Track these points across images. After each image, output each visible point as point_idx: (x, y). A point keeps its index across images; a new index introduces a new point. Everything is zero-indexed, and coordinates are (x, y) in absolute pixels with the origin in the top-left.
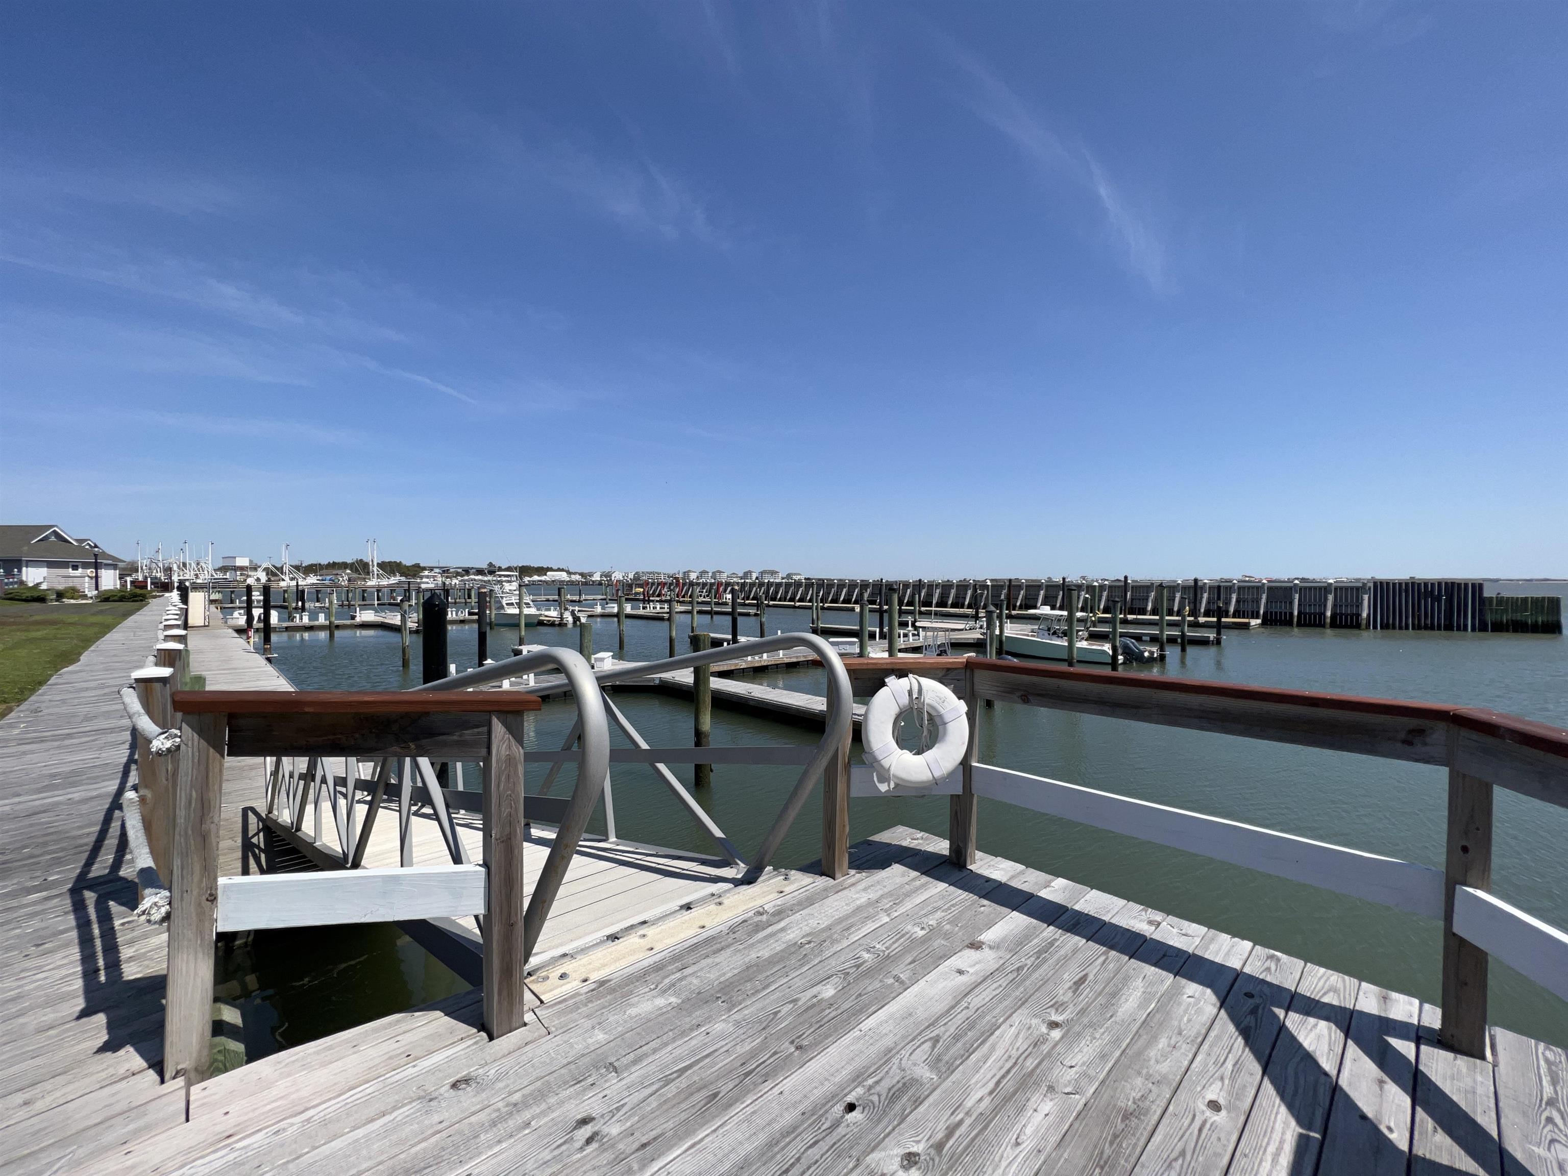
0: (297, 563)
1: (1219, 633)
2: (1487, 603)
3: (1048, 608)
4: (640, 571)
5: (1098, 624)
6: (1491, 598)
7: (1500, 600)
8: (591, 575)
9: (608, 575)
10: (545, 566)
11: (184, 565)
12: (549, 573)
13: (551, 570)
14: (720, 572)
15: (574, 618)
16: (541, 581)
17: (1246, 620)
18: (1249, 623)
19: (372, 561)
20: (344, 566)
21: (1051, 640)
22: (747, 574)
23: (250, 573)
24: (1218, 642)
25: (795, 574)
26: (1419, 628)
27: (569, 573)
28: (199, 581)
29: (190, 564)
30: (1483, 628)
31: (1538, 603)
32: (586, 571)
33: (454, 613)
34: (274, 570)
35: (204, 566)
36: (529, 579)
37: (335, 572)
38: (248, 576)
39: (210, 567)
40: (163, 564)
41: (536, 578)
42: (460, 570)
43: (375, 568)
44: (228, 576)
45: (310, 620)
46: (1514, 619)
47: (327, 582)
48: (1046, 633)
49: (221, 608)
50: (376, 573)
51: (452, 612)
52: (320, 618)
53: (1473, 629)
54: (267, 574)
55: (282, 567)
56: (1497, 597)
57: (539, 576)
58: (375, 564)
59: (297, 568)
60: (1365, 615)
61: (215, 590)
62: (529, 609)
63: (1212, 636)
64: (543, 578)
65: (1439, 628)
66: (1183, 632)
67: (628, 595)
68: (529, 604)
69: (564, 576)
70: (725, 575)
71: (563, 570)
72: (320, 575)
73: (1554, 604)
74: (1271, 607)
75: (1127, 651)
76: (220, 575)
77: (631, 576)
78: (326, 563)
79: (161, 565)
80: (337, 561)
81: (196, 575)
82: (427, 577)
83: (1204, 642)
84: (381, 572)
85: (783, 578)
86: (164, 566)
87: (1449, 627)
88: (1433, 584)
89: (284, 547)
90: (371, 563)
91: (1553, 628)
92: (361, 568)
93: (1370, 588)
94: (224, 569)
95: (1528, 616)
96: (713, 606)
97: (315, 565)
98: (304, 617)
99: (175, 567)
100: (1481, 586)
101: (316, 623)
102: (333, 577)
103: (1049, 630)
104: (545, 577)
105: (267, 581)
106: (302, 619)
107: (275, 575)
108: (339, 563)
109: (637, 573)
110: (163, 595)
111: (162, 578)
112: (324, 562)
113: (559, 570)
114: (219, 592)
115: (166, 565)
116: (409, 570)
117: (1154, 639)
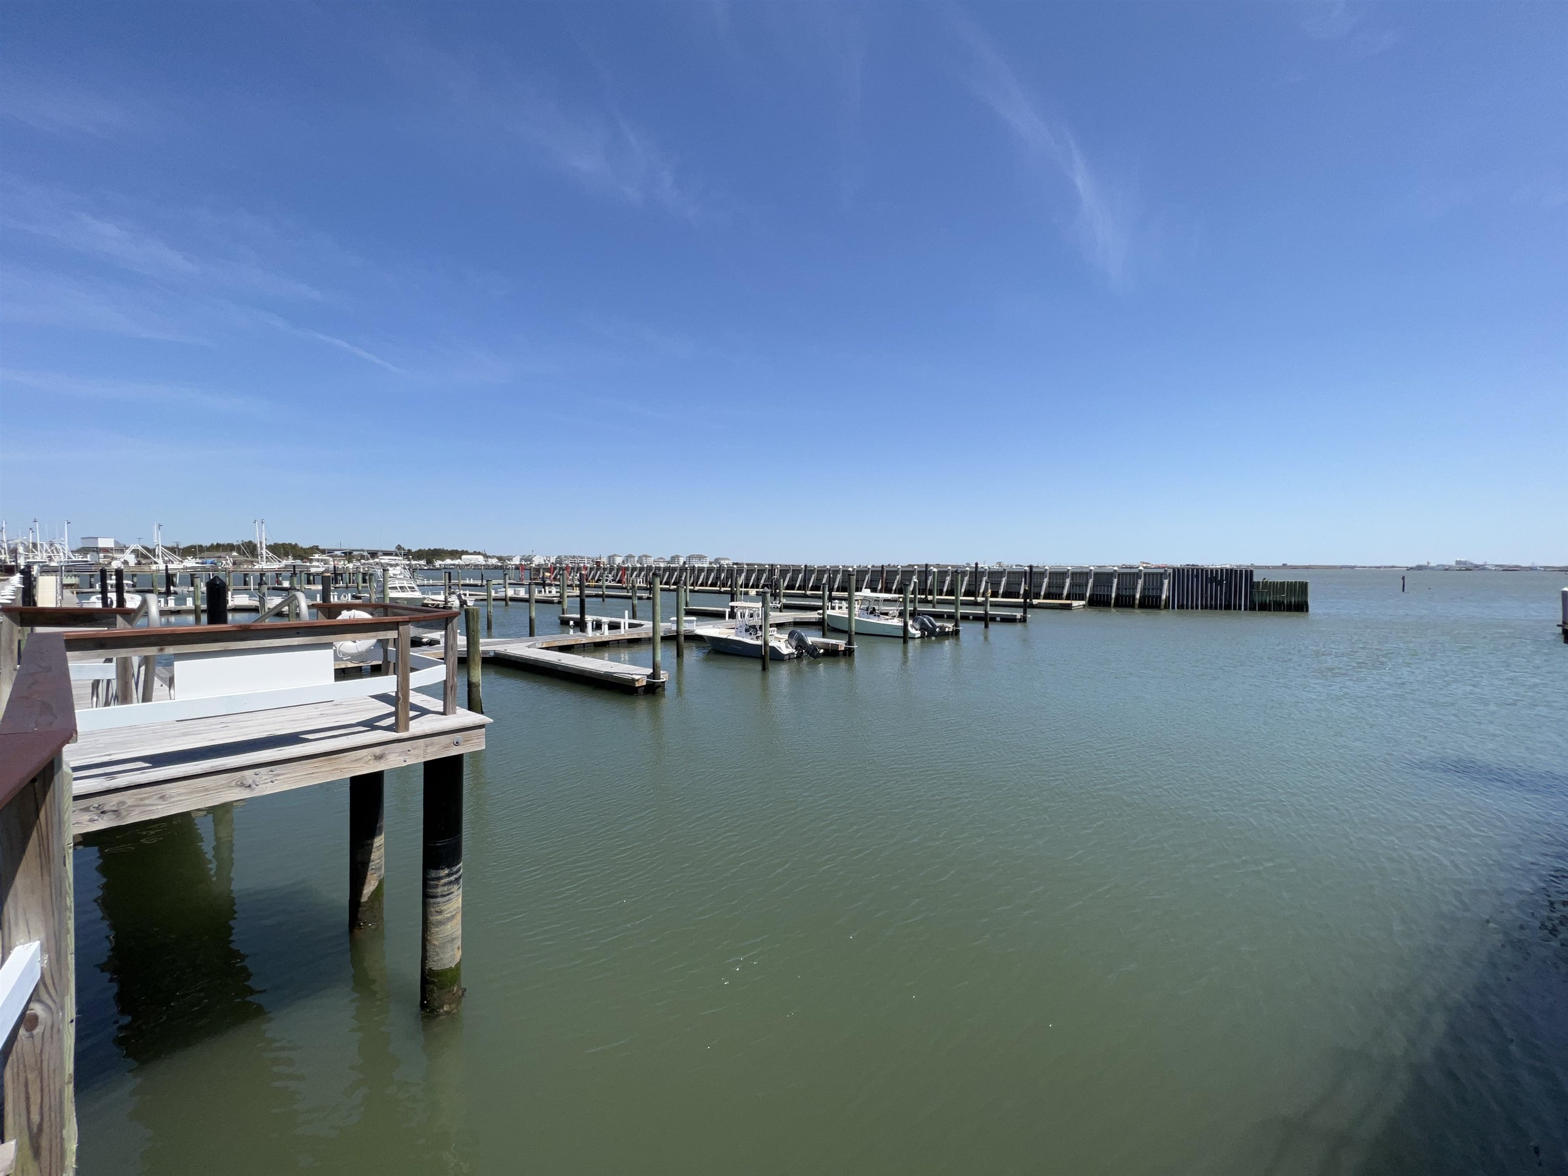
0: (170, 544)
1: (1025, 613)
2: (1255, 587)
3: (869, 590)
4: (563, 554)
5: (937, 606)
6: (1259, 582)
7: (1265, 584)
8: (510, 559)
9: (529, 559)
10: (460, 550)
11: (35, 545)
12: (463, 557)
13: (467, 553)
14: (647, 556)
15: (460, 602)
16: (454, 565)
17: (1069, 602)
18: (1071, 604)
19: (261, 543)
20: (230, 548)
21: (869, 618)
22: (674, 559)
23: (115, 555)
24: (1024, 620)
25: (723, 559)
26: (1206, 608)
27: (486, 556)
28: (53, 564)
29: (42, 545)
30: (1252, 608)
31: (1292, 587)
32: (504, 555)
33: (336, 597)
34: (145, 552)
35: (58, 547)
36: (441, 562)
37: (218, 554)
38: (113, 559)
39: (67, 548)
40: (8, 545)
41: (448, 561)
42: (365, 554)
43: (264, 551)
44: (89, 558)
45: (176, 605)
46: (1275, 599)
47: (208, 566)
48: (865, 612)
49: (77, 593)
50: (265, 556)
51: (334, 596)
52: (188, 603)
53: (1246, 609)
54: (137, 557)
55: (154, 550)
56: (1263, 582)
57: (452, 559)
58: (264, 546)
59: (173, 550)
60: (1164, 597)
61: (71, 574)
62: (413, 593)
63: (1019, 615)
64: (457, 562)
65: (1221, 608)
66: (986, 611)
67: (535, 579)
68: (413, 588)
69: (480, 560)
70: (652, 559)
71: (479, 554)
72: (200, 558)
73: (1304, 587)
74: (1097, 590)
75: (923, 627)
76: (79, 558)
77: (553, 560)
78: (208, 545)
79: (5, 546)
80: (221, 542)
81: (50, 557)
82: (318, 560)
83: (1011, 620)
84: (271, 554)
85: (711, 563)
86: (9, 548)
87: (1228, 607)
88: (1217, 571)
89: (156, 527)
90: (259, 545)
91: (1301, 607)
92: (250, 549)
93: (1170, 574)
94: (84, 551)
95: (1284, 597)
96: (605, 590)
97: (194, 547)
98: (169, 601)
99: (21, 550)
100: (1251, 572)
101: (184, 607)
102: (215, 560)
103: (867, 610)
104: (459, 560)
105: (136, 564)
106: (167, 604)
107: (146, 557)
108: (223, 545)
109: (559, 557)
110: (8, 579)
111: (8, 560)
112: (206, 543)
113: (475, 553)
114: (75, 576)
115: (12, 546)
116: (306, 553)
117: (951, 617)
